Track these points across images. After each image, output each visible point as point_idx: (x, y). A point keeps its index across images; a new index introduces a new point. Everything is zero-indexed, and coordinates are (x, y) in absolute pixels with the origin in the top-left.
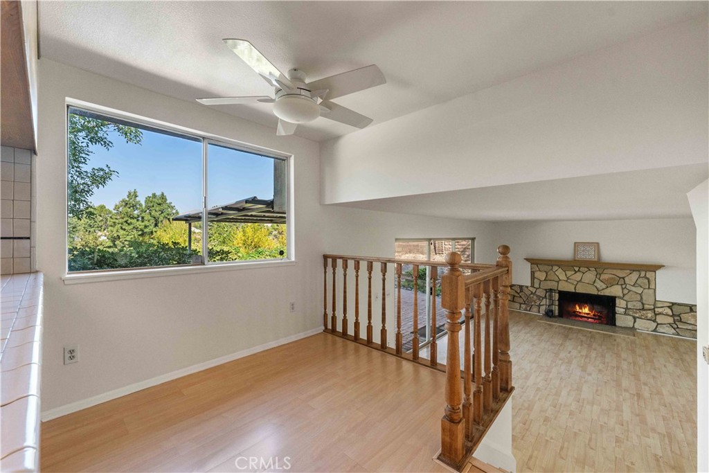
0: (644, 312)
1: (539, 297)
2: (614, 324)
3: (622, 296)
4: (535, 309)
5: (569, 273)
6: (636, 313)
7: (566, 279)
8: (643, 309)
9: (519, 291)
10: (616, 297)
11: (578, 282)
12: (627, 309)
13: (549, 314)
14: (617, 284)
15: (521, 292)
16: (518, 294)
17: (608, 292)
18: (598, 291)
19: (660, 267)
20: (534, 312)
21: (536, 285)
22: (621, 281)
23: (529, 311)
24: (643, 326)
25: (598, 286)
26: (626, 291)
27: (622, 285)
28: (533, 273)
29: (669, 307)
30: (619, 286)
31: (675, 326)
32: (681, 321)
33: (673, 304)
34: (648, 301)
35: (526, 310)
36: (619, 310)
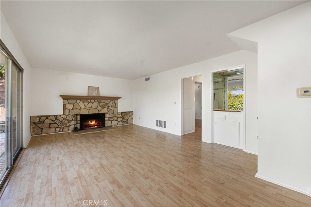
0: (114, 118)
1: (68, 120)
2: (105, 126)
3: (107, 112)
4: (66, 129)
5: (86, 104)
6: (112, 119)
7: (84, 107)
8: (114, 117)
9: (54, 120)
10: (105, 113)
11: (90, 108)
12: (109, 118)
13: (75, 130)
15: (55, 120)
16: (54, 121)
17: (102, 112)
18: (99, 111)
19: (119, 98)
20: (66, 131)
21: (67, 113)
22: (106, 106)
23: (62, 131)
24: (114, 124)
25: (99, 109)
26: (109, 110)
27: (107, 107)
28: (64, 106)
29: (121, 114)
30: (107, 108)
31: (122, 121)
32: (124, 119)
33: (122, 112)
34: (115, 113)
35: (60, 131)
36: (106, 119)
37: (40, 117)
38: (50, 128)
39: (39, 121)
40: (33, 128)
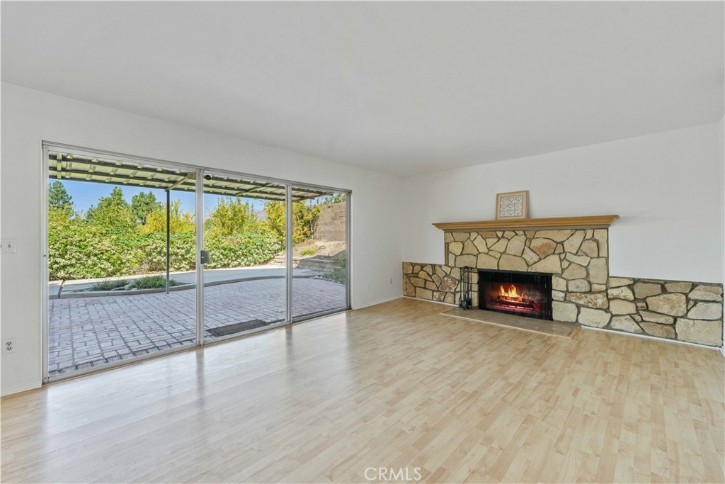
0: (592, 296)
1: (453, 279)
2: (550, 318)
4: (450, 298)
5: (491, 241)
6: (580, 299)
7: (486, 251)
8: (590, 292)
9: (431, 274)
10: (552, 274)
11: (502, 254)
12: (567, 292)
13: (467, 305)
14: (554, 253)
15: (433, 274)
16: (431, 276)
17: (541, 268)
18: (528, 265)
20: (449, 302)
21: (451, 263)
22: (557, 248)
23: (443, 301)
24: (592, 319)
25: (528, 259)
26: (565, 264)
27: (559, 254)
28: (447, 245)
29: (630, 287)
30: (557, 257)
31: (638, 318)
32: (647, 309)
33: (636, 281)
34: (598, 277)
35: (439, 300)
36: (556, 295)
37: (413, 265)
38: (425, 288)
39: (412, 273)
40: (406, 283)
